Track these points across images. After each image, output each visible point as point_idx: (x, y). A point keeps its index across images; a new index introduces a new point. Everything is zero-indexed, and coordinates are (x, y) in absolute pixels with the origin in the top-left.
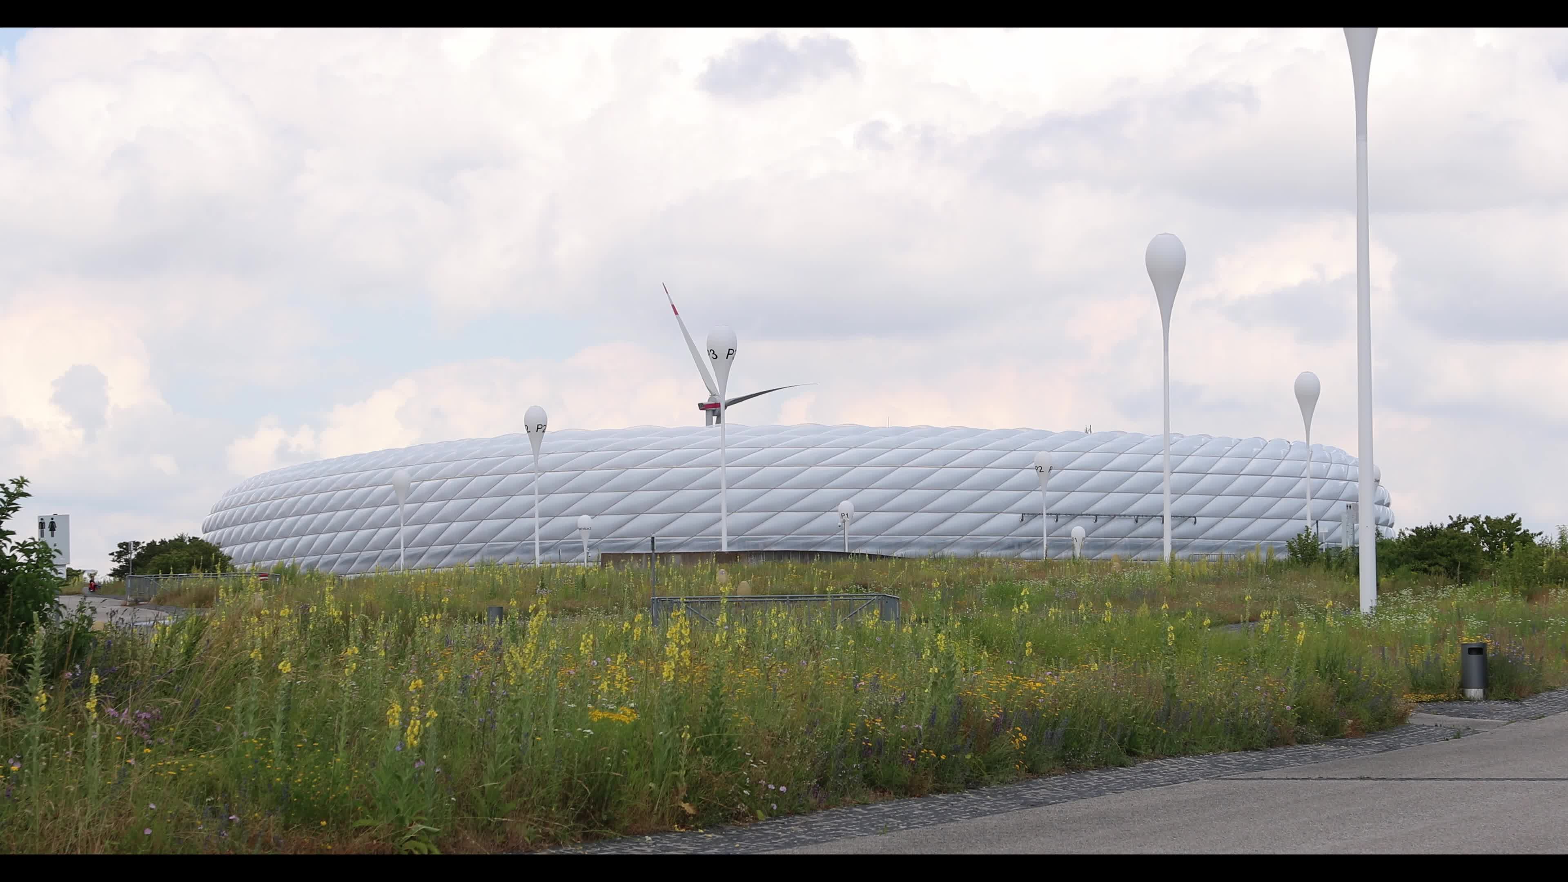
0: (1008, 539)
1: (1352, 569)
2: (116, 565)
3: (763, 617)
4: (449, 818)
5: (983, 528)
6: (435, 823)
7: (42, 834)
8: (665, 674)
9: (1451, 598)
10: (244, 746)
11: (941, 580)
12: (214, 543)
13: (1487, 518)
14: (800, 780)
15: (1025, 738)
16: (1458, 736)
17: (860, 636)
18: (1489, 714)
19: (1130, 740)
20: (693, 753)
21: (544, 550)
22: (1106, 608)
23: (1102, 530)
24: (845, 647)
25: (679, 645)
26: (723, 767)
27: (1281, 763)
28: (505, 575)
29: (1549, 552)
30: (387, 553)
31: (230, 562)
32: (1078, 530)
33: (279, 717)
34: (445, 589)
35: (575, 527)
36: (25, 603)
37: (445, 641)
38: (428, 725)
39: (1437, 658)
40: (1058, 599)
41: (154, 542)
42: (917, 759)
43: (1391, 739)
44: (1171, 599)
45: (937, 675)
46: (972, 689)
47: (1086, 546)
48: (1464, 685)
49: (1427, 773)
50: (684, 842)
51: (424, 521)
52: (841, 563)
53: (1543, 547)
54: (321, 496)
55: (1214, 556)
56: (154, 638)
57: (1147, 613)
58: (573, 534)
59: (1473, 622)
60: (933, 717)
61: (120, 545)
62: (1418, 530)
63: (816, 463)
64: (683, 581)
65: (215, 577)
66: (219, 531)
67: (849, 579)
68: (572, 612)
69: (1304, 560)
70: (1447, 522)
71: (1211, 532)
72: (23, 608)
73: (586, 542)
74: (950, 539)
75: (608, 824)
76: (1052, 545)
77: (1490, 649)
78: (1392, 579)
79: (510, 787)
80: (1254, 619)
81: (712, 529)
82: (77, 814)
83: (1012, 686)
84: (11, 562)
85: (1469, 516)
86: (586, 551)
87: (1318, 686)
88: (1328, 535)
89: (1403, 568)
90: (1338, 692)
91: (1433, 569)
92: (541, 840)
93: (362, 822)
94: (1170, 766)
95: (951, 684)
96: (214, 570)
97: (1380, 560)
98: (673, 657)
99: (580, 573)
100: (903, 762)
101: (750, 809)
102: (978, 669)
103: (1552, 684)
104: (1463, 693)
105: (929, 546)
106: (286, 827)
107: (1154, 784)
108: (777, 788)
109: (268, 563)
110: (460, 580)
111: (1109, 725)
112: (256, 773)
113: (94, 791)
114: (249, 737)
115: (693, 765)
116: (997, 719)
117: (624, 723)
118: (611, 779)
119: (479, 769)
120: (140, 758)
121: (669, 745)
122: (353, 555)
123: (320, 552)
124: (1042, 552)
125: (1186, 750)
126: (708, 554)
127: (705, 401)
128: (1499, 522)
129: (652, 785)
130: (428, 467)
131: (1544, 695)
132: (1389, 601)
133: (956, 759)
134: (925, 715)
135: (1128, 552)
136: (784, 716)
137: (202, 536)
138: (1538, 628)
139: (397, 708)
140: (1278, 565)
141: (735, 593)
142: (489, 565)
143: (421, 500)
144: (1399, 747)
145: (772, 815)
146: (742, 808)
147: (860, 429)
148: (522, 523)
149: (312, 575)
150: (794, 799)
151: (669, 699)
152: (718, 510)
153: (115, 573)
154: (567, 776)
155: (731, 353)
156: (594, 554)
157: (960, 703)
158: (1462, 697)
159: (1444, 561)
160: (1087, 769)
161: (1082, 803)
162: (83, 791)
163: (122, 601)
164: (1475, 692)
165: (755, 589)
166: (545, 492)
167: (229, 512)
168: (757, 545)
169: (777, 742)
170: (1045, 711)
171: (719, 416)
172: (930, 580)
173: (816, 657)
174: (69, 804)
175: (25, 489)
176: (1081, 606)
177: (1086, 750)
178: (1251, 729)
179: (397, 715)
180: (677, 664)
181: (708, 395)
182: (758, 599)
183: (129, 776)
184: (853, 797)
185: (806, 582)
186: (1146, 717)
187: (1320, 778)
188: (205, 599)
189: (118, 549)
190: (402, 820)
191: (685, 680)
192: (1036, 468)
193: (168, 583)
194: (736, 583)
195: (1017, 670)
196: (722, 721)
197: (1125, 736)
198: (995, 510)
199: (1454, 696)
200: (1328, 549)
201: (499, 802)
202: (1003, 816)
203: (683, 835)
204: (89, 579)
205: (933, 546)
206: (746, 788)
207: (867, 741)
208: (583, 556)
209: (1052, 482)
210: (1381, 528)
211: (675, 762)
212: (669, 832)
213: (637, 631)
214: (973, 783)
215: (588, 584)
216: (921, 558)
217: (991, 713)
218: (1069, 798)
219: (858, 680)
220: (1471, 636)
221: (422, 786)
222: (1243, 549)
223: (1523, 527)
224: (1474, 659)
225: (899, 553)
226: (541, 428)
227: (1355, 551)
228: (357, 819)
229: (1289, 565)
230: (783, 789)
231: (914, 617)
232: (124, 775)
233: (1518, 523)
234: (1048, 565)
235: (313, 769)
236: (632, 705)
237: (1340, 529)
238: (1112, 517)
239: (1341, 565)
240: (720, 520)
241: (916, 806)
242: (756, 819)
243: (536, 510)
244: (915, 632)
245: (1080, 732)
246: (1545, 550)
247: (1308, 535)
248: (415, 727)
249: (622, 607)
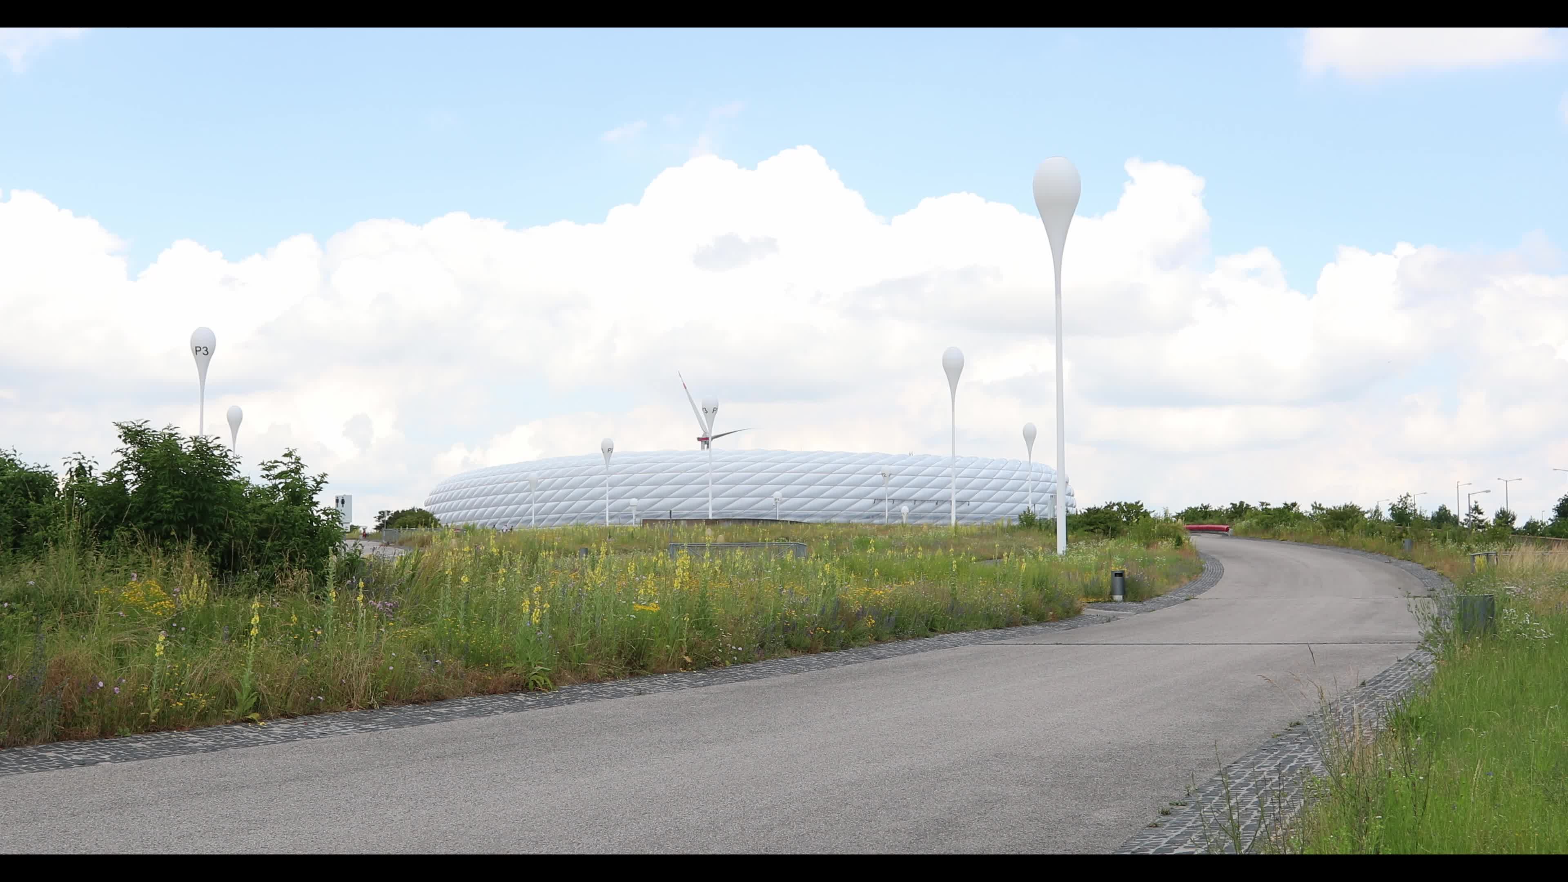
0: (867, 513)
1: (1053, 530)
2: (378, 524)
3: (730, 554)
4: (556, 663)
5: (853, 507)
6: (548, 666)
7: (334, 668)
8: (675, 585)
9: (1106, 546)
10: (443, 622)
11: (829, 535)
12: (431, 512)
13: (1125, 503)
14: (750, 644)
15: (873, 621)
16: (1109, 621)
17: (783, 564)
18: (1126, 609)
19: (932, 623)
20: (689, 630)
21: (611, 518)
22: (919, 551)
23: (917, 509)
24: (776, 571)
25: (682, 569)
26: (707, 637)
27: (1014, 636)
28: (589, 531)
29: (1158, 521)
30: (525, 518)
31: (439, 522)
32: (905, 508)
33: (462, 607)
34: (556, 538)
35: (628, 505)
36: (325, 542)
37: (556, 567)
38: (545, 612)
39: (1098, 579)
40: (893, 546)
41: (398, 511)
42: (814, 632)
43: (1073, 622)
44: (955, 546)
45: (826, 587)
46: (845, 594)
47: (909, 517)
48: (1112, 593)
49: (1093, 641)
50: (685, 678)
51: (545, 501)
52: (774, 525)
53: (1154, 519)
54: (489, 487)
55: (979, 523)
56: (396, 563)
57: (941, 554)
58: (628, 508)
59: (1118, 559)
60: (824, 610)
61: (380, 513)
62: (1089, 510)
63: (761, 471)
64: (685, 534)
65: (431, 530)
66: (434, 506)
67: (778, 535)
68: (625, 551)
69: (1027, 525)
70: (1104, 505)
71: (977, 510)
72: (323, 545)
73: (634, 513)
74: (835, 513)
75: (643, 667)
76: (890, 517)
77: (1126, 574)
78: (1075, 535)
79: (589, 647)
80: (1000, 557)
81: (704, 506)
82: (353, 658)
83: (868, 593)
84: (318, 520)
85: (1116, 502)
86: (634, 517)
87: (1034, 594)
88: (1040, 512)
89: (1080, 530)
90: (1045, 597)
91: (1096, 531)
92: (607, 676)
93: (508, 665)
94: (953, 637)
95: (834, 592)
96: (431, 526)
97: (1068, 525)
98: (680, 576)
99: (631, 530)
100: (807, 635)
101: (722, 660)
102: (849, 584)
103: (1159, 593)
104: (1112, 598)
105: (823, 517)
106: (466, 667)
107: (945, 647)
108: (737, 648)
109: (460, 523)
110: (564, 533)
111: (920, 615)
112: (450, 637)
113: (362, 646)
114: (446, 618)
115: (691, 635)
116: (858, 611)
117: (652, 612)
118: (646, 642)
119: (572, 636)
120: (387, 628)
121: (678, 624)
122: (506, 519)
123: (488, 517)
124: (885, 520)
125: (962, 628)
126: (701, 520)
127: (701, 436)
128: (1132, 505)
129: (668, 646)
130: (548, 471)
131: (1155, 599)
132: (1072, 548)
133: (836, 634)
134: (819, 609)
135: (932, 521)
136: (741, 609)
137: (424, 508)
138: (1152, 562)
139: (528, 602)
140: (1013, 527)
141: (716, 541)
142: (580, 525)
143: (544, 489)
144: (1077, 627)
145: (734, 663)
146: (718, 659)
147: (786, 452)
148: (599, 502)
149: (484, 529)
150: (746, 654)
151: (677, 599)
152: (707, 496)
153: (377, 528)
154: (621, 640)
155: (715, 410)
156: (638, 520)
157: (839, 603)
158: (1111, 600)
159: (1102, 526)
160: (908, 639)
161: (905, 657)
162: (357, 645)
163: (380, 543)
164: (1118, 597)
165: (727, 540)
166: (612, 485)
167: (440, 495)
168: (729, 516)
169: (738, 622)
170: (885, 607)
171: (708, 444)
172: (823, 535)
173: (759, 576)
174: (349, 651)
175: (326, 479)
176: (906, 550)
177: (907, 629)
178: (997, 617)
179: (527, 606)
180: (682, 579)
181: (702, 433)
182: (730, 545)
183: (381, 638)
184: (779, 654)
185: (755, 536)
186: (940, 611)
187: (1035, 644)
188: (424, 543)
189: (379, 515)
190: (530, 664)
191: (686, 588)
192: (882, 474)
193: (405, 533)
194: (716, 536)
195: (869, 584)
196: (707, 611)
197: (928, 621)
198: (859, 497)
199: (1107, 599)
200: (1040, 519)
201: (583, 655)
202: (861, 664)
203: (685, 674)
204: (363, 531)
205: (826, 516)
206: (720, 648)
207: (787, 623)
208: (633, 521)
209: (891, 482)
210: (1069, 508)
211: (681, 634)
212: (677, 672)
213: (660, 562)
214: (845, 647)
215: (635, 536)
216: (818, 523)
217: (855, 608)
218: (898, 655)
219: (783, 589)
220: (1116, 567)
221: (541, 645)
222: (995, 519)
223: (1145, 508)
224: (1118, 578)
225: (806, 521)
226: (610, 450)
227: (1054, 521)
228: (505, 663)
229: (1019, 528)
230: (740, 649)
231: (814, 555)
232: (379, 637)
233: (1142, 505)
234: (888, 527)
235: (481, 635)
236: (657, 602)
237: (1046, 509)
238: (923, 501)
239: (1047, 528)
240: (708, 501)
241: (813, 659)
242: (725, 665)
243: (607, 495)
244: (814, 563)
245: (904, 618)
246: (1155, 521)
247: (1029, 511)
248: (537, 613)
249: (653, 549)
